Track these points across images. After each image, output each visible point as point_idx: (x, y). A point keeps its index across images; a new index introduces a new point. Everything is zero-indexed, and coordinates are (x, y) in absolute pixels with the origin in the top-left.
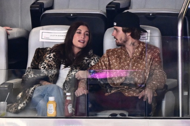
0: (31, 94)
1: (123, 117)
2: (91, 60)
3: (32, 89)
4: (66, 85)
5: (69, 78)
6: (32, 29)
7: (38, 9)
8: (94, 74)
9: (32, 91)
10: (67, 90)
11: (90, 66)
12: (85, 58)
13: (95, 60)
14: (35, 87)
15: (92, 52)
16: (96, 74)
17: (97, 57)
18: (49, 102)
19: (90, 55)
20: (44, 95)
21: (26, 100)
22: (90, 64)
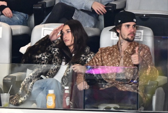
0: (31, 89)
1: (117, 110)
2: (87, 57)
3: (31, 84)
4: (64, 79)
5: (67, 74)
6: (35, 26)
7: (41, 7)
8: (90, 70)
9: (31, 86)
10: (65, 84)
11: (86, 63)
12: (82, 55)
13: (91, 57)
14: (34, 82)
15: (89, 50)
16: (92, 70)
17: (93, 55)
18: (48, 95)
19: (87, 53)
20: (44, 88)
21: (27, 94)
22: (87, 61)
